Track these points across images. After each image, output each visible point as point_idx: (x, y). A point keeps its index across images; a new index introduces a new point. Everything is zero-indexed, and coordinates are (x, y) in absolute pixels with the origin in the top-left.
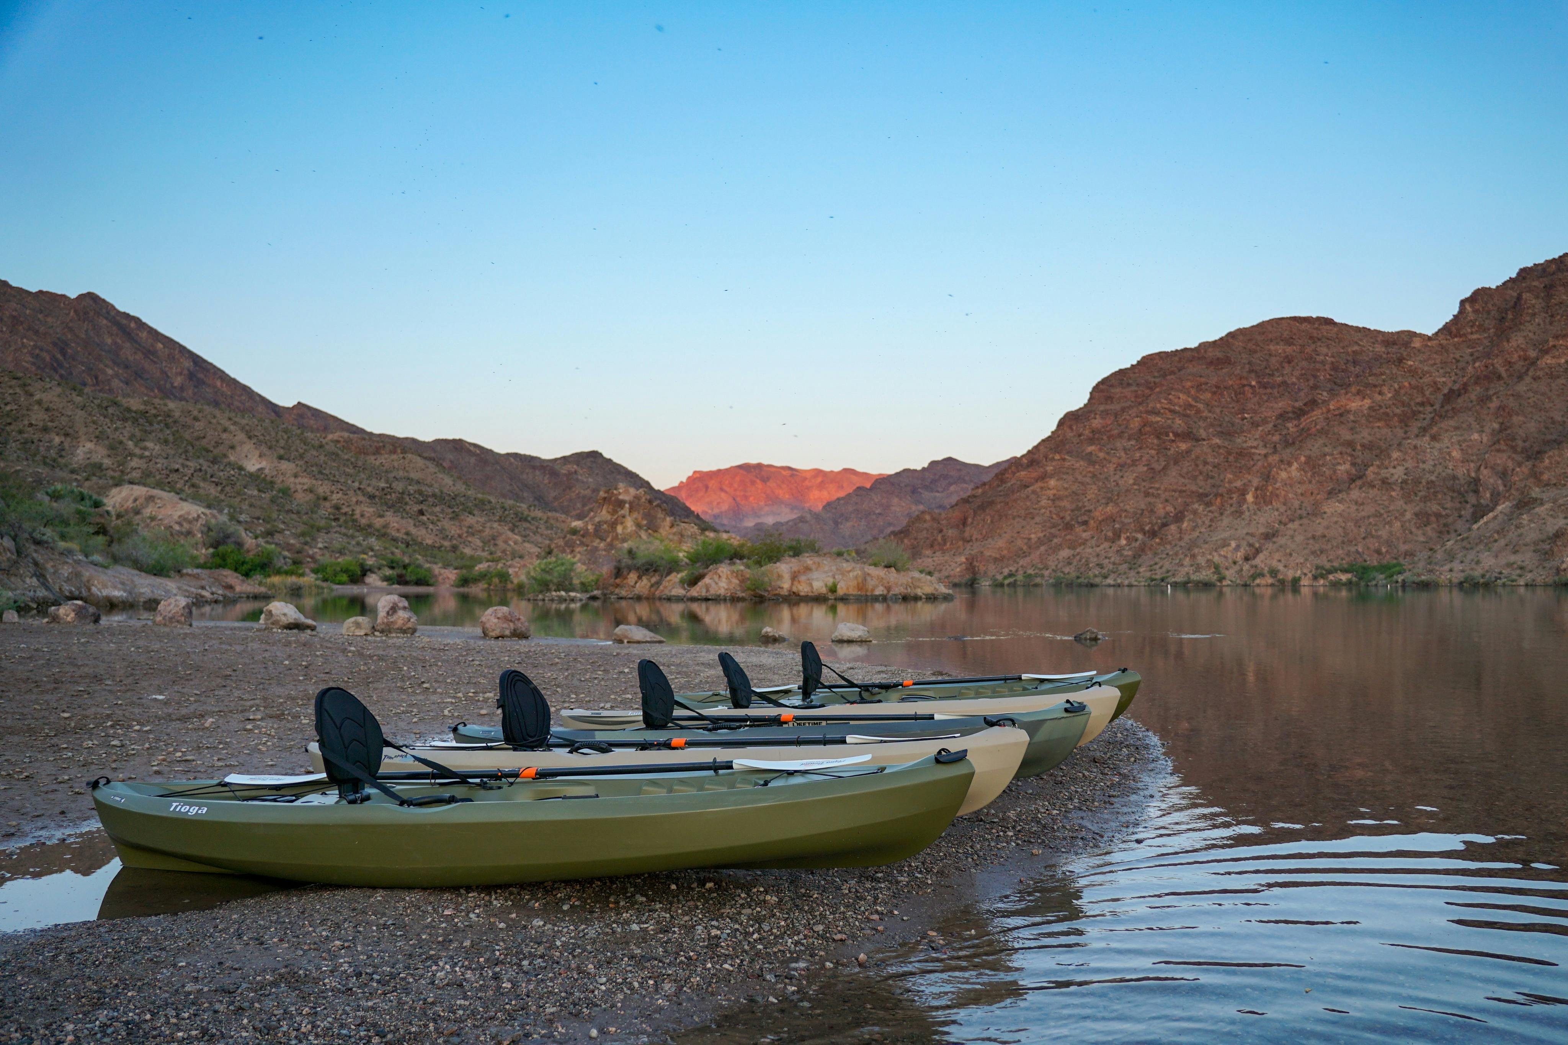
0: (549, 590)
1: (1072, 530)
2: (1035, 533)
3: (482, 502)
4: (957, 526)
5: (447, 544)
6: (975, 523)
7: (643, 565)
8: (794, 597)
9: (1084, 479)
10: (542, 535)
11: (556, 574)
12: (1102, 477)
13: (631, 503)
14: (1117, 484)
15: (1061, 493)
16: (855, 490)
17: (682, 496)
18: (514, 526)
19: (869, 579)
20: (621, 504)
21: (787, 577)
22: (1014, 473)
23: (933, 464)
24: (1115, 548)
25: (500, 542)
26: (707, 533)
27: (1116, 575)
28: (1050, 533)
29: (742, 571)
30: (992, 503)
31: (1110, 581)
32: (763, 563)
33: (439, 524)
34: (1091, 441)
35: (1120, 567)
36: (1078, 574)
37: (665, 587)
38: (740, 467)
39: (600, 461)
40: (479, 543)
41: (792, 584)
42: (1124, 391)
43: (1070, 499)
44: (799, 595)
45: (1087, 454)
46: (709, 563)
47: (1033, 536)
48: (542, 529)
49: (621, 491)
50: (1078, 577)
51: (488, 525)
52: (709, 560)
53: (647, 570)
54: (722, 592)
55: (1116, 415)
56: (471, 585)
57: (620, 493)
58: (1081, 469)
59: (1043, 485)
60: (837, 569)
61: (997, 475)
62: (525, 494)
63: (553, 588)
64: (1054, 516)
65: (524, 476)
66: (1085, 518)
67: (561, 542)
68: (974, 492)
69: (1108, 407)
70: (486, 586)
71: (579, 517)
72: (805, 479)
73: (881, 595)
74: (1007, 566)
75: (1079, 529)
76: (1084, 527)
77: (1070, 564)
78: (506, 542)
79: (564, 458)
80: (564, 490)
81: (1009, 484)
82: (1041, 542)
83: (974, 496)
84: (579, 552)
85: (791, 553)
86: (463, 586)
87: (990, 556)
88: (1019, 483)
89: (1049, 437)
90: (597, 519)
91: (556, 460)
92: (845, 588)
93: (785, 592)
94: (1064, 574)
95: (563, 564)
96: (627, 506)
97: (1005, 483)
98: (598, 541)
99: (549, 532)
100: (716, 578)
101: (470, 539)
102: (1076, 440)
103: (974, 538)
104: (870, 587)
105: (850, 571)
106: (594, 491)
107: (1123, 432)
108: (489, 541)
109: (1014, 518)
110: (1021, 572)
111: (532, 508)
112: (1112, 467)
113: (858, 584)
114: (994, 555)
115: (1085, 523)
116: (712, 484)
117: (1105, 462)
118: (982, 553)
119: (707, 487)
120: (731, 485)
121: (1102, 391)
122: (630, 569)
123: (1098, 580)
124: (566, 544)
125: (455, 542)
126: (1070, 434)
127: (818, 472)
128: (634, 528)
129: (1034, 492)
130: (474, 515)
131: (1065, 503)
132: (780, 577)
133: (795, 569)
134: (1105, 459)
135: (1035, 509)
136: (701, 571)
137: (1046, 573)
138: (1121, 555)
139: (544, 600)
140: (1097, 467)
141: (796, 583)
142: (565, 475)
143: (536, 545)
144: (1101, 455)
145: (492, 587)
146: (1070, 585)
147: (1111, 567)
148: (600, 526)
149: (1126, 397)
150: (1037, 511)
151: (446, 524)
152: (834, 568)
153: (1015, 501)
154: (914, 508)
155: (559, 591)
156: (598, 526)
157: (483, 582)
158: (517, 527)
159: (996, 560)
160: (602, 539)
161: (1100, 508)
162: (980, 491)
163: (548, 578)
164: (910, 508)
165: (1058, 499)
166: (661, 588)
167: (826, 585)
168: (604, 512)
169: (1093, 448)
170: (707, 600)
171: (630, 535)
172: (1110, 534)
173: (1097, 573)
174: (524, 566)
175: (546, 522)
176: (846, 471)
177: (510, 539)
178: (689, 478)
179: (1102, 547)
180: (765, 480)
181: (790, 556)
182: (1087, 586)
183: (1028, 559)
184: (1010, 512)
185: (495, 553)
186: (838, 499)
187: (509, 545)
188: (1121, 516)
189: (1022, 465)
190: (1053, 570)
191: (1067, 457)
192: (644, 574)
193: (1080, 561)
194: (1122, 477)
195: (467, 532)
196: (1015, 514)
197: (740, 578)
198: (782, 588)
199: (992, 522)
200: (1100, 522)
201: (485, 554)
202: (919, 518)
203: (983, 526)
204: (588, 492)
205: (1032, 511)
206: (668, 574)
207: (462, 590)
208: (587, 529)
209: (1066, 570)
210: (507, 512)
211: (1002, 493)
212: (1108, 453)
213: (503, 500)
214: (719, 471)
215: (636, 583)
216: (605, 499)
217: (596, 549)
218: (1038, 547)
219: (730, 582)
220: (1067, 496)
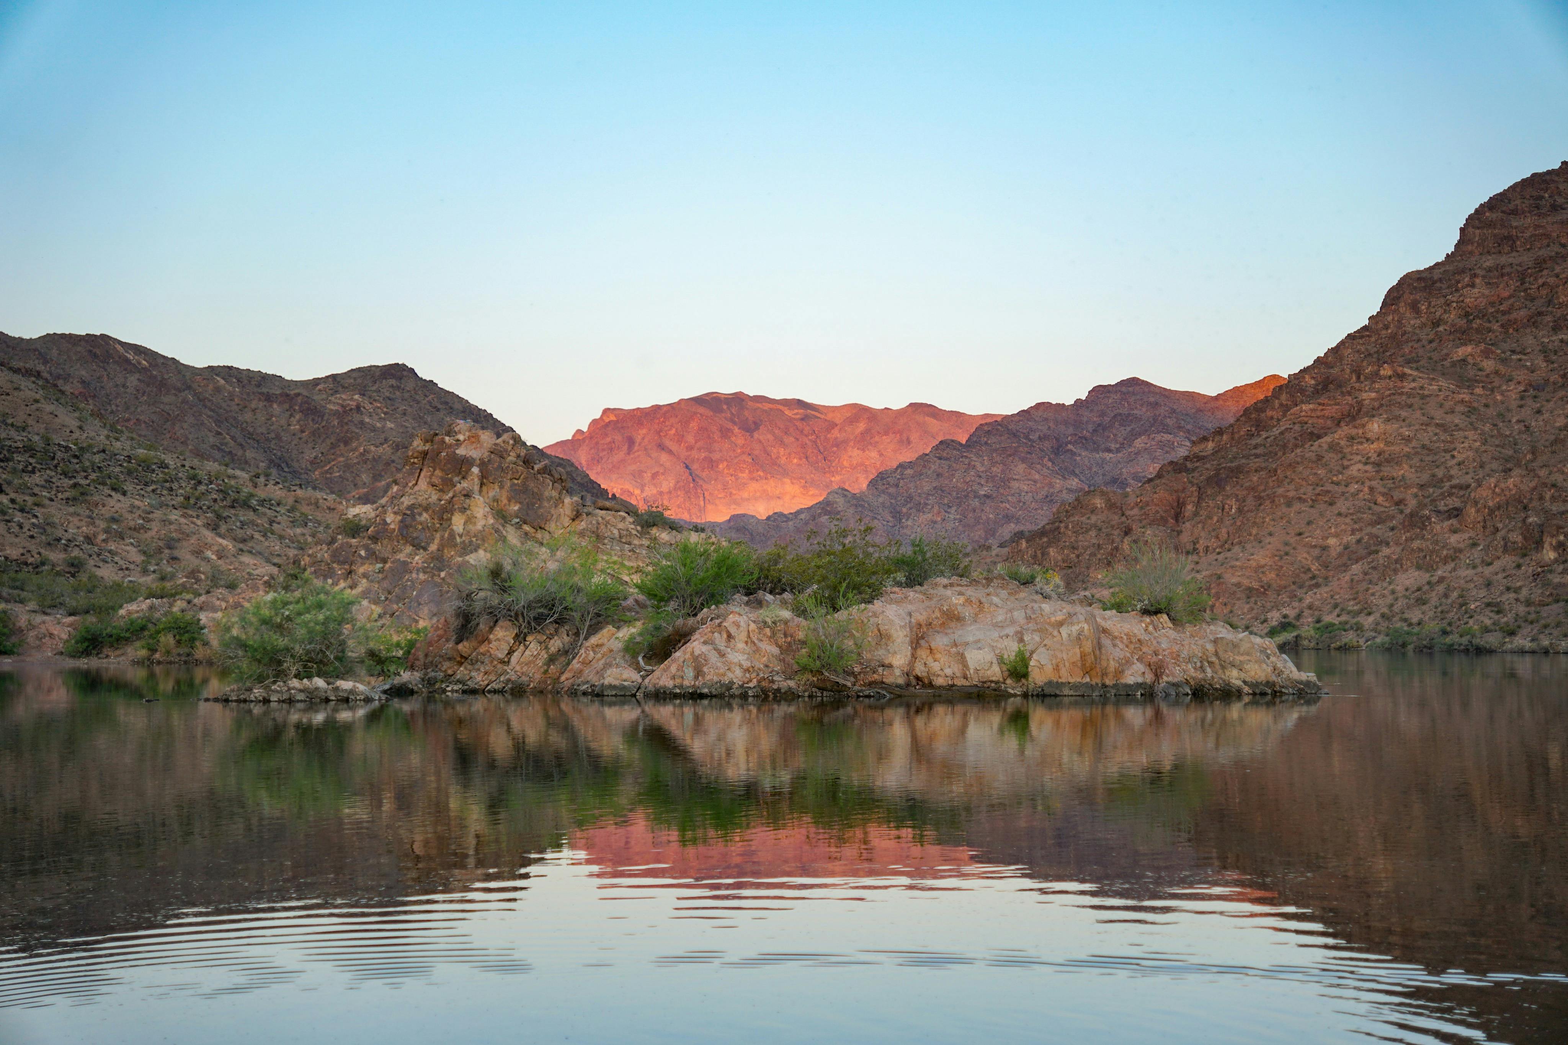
0: (281, 674)
1: (1423, 528)
2: (1336, 535)
3: (146, 465)
4: (1163, 521)
5: (56, 556)
6: (1203, 513)
7: (529, 606)
8: (918, 690)
9: (1449, 418)
10: (281, 538)
11: (301, 633)
12: (1492, 412)
13: (483, 464)
14: (1527, 427)
15: (1396, 448)
16: (936, 448)
17: (581, 458)
18: (219, 517)
19: (1106, 642)
20: (461, 466)
21: (901, 637)
22: (1286, 409)
23: (1099, 392)
24: (1528, 569)
25: (184, 553)
26: (654, 531)
27: (1536, 628)
28: (1371, 536)
29: (786, 622)
30: (1237, 471)
31: (1521, 641)
32: (841, 602)
33: (38, 511)
34: (1463, 335)
35: (1545, 611)
36: (1444, 624)
37: (587, 663)
38: (698, 400)
39: (410, 385)
40: (136, 557)
41: (914, 656)
42: (1543, 222)
43: (1415, 461)
44: (931, 685)
45: (1454, 364)
46: (697, 601)
47: (1332, 541)
48: (283, 525)
49: (461, 437)
50: (1445, 633)
51: (158, 514)
52: (698, 593)
53: (539, 619)
54: (736, 676)
55: (1522, 278)
56: (106, 651)
57: (458, 443)
58: (1442, 395)
59: (1354, 432)
60: (1028, 618)
61: (1246, 412)
62: (250, 454)
63: (294, 670)
64: (1380, 499)
65: (248, 416)
66: (1454, 502)
67: (324, 553)
68: (1196, 449)
69: (1503, 260)
70: (143, 653)
71: (365, 500)
72: (832, 425)
73: (1139, 685)
74: (1276, 607)
75: (1440, 527)
76: (1454, 521)
77: (1421, 602)
78: (198, 553)
79: (334, 378)
80: (333, 446)
81: (1276, 431)
82: (1350, 556)
83: (1199, 458)
84: (365, 576)
85: (901, 577)
86: (86, 653)
87: (1238, 585)
88: (1297, 427)
89: (1365, 328)
90: (406, 501)
91: (316, 382)
92: (1049, 668)
93: (896, 677)
94: (1410, 625)
95: (320, 606)
96: (475, 470)
97: (1266, 428)
98: (409, 549)
99: (299, 531)
100: (720, 640)
101: (112, 546)
102: (1426, 334)
103: (1201, 546)
104: (1113, 665)
105: (1061, 624)
106: (397, 447)
107: (1540, 314)
108: (159, 550)
109: (1289, 504)
110: (1308, 618)
111: (262, 479)
112: (1513, 391)
113: (1083, 656)
114: (1246, 582)
115: (1456, 513)
116: (641, 434)
117: (1497, 382)
118: (1219, 577)
119: (631, 442)
120: (680, 439)
121: (1491, 224)
122: (494, 616)
123: (1492, 640)
124: (335, 556)
125: (76, 553)
126: (1412, 322)
127: (858, 412)
128: (491, 521)
129: (1333, 447)
130: (124, 494)
131: (1404, 471)
132: (883, 637)
133: (921, 617)
134: (1497, 372)
135: (1337, 484)
136: (680, 622)
137: (1368, 621)
138: (1547, 584)
139: (266, 701)
140: (1478, 391)
141: (922, 653)
142: (336, 413)
143: (268, 561)
144: (1489, 365)
145: (157, 656)
146: (1426, 650)
147: (1522, 609)
148: (413, 516)
149: (1547, 236)
150: (1342, 489)
151: (56, 512)
152: (1019, 615)
153: (1292, 466)
154: (1058, 483)
155: (309, 677)
156: (409, 516)
157: (138, 644)
158: (226, 519)
159: (1250, 592)
160: (418, 546)
161: (1493, 481)
162: (1210, 445)
163: (282, 642)
164: (1051, 485)
165: (1388, 461)
166: (575, 664)
167: (1001, 660)
168: (423, 484)
169: (1469, 349)
170: (696, 696)
171: (482, 537)
172: (1516, 537)
173: (1488, 622)
174: (237, 605)
175: (292, 510)
176: (916, 408)
177: (208, 546)
178: (594, 422)
179: (1497, 565)
180: (749, 428)
181: (899, 584)
182: (1466, 651)
183: (1323, 592)
184: (1280, 491)
185: (173, 576)
186: (901, 466)
187: (208, 560)
188: (1541, 498)
189: (1302, 391)
190: (1383, 616)
191: (1407, 371)
192: (531, 630)
193: (1446, 596)
194: (1539, 412)
195: (107, 531)
196: (1291, 494)
197: (781, 641)
198: (890, 666)
199: (1240, 510)
200: (1492, 512)
201: (148, 580)
202: (1079, 505)
203: (1221, 520)
204: (385, 450)
205: (1328, 487)
206: (594, 629)
207: (83, 663)
208: (385, 523)
209: (1415, 616)
210: (202, 488)
211: (1259, 451)
212: (1504, 361)
213: (196, 462)
214: (657, 408)
215: (511, 652)
216: (425, 454)
217: (405, 567)
218: (1345, 567)
219: (757, 650)
220: (1408, 456)
